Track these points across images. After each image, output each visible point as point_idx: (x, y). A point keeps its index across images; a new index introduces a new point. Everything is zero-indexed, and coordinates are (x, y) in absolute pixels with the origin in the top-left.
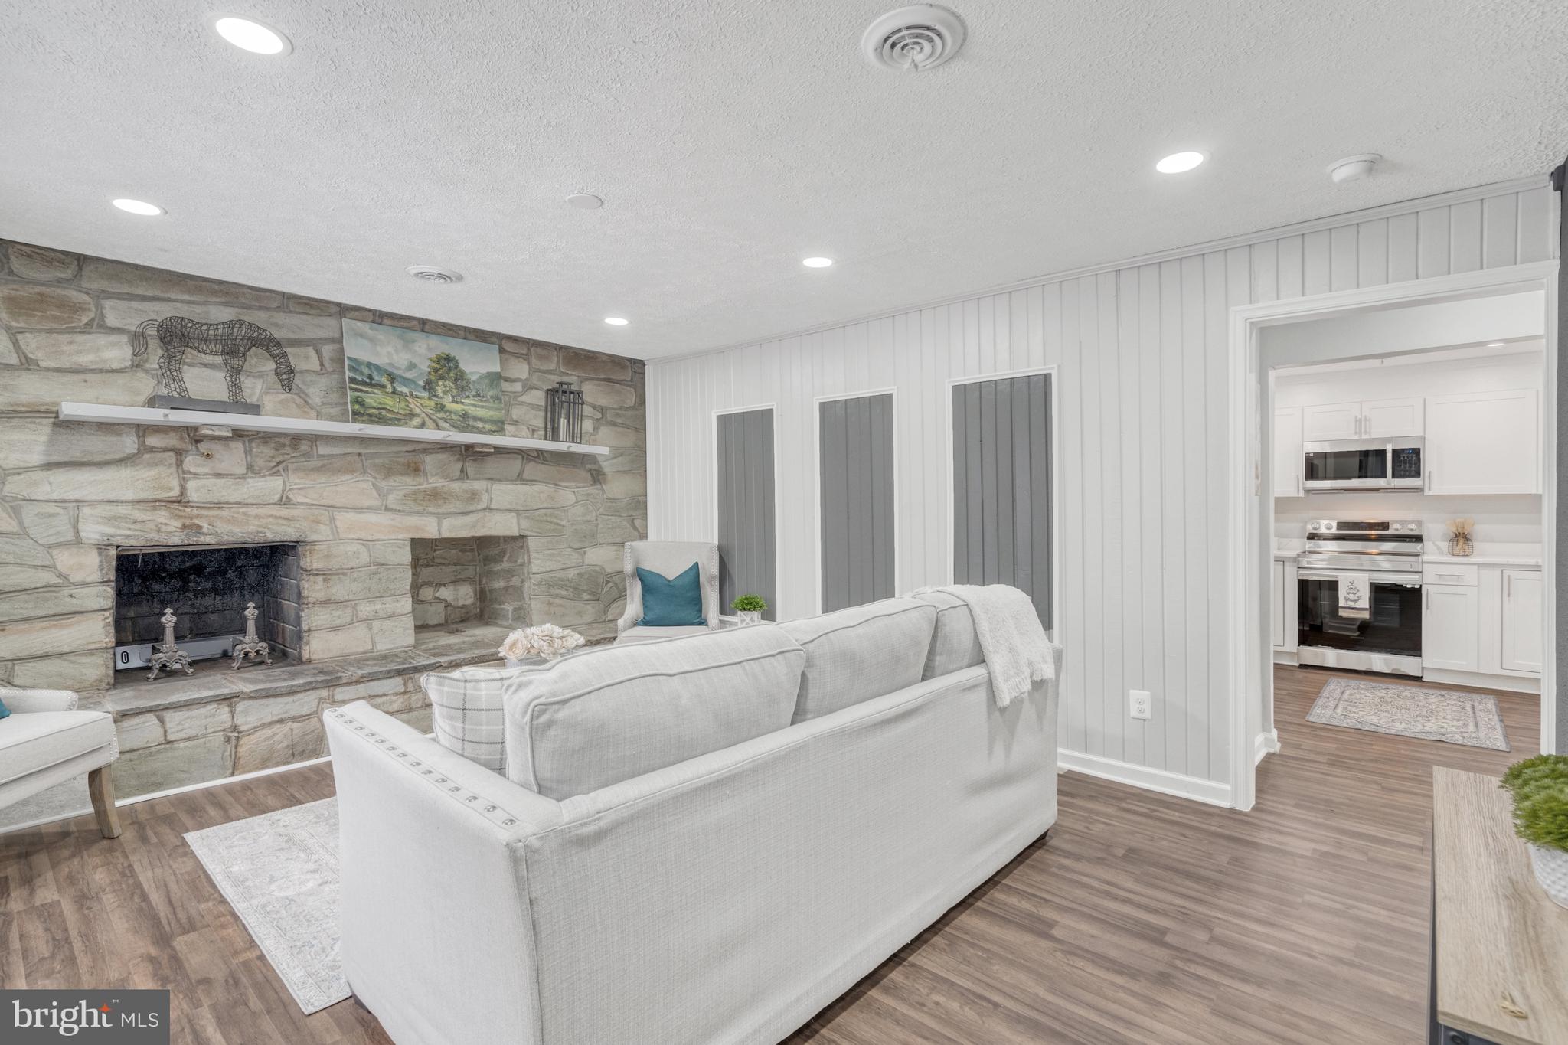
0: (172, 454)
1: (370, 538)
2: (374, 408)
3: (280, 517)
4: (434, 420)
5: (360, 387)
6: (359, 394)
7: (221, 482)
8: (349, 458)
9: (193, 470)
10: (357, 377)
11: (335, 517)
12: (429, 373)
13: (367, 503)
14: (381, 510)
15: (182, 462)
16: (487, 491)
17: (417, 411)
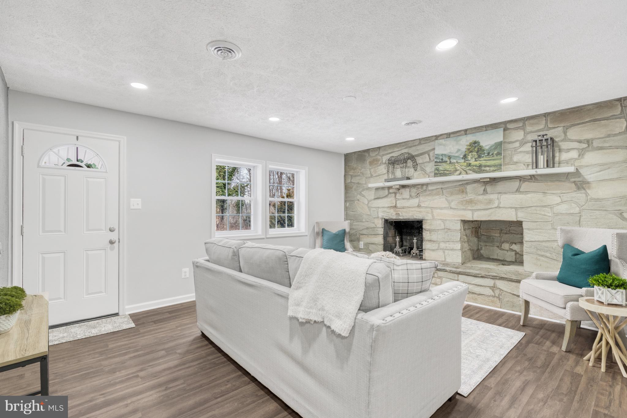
0: (394, 194)
1: (445, 219)
2: (442, 171)
3: (418, 211)
4: (465, 171)
5: (438, 164)
6: (438, 166)
7: (404, 201)
8: (438, 190)
9: (398, 198)
10: (437, 161)
11: (433, 211)
12: (466, 151)
13: (444, 206)
14: (449, 208)
15: (396, 196)
16: (498, 199)
17: (459, 168)
